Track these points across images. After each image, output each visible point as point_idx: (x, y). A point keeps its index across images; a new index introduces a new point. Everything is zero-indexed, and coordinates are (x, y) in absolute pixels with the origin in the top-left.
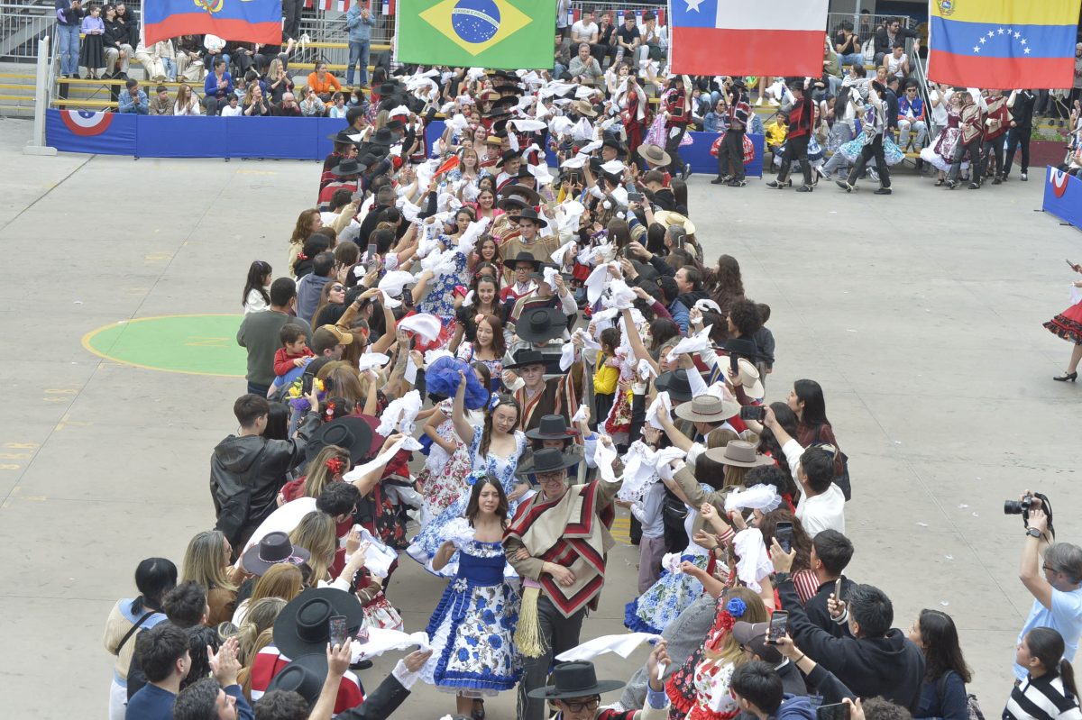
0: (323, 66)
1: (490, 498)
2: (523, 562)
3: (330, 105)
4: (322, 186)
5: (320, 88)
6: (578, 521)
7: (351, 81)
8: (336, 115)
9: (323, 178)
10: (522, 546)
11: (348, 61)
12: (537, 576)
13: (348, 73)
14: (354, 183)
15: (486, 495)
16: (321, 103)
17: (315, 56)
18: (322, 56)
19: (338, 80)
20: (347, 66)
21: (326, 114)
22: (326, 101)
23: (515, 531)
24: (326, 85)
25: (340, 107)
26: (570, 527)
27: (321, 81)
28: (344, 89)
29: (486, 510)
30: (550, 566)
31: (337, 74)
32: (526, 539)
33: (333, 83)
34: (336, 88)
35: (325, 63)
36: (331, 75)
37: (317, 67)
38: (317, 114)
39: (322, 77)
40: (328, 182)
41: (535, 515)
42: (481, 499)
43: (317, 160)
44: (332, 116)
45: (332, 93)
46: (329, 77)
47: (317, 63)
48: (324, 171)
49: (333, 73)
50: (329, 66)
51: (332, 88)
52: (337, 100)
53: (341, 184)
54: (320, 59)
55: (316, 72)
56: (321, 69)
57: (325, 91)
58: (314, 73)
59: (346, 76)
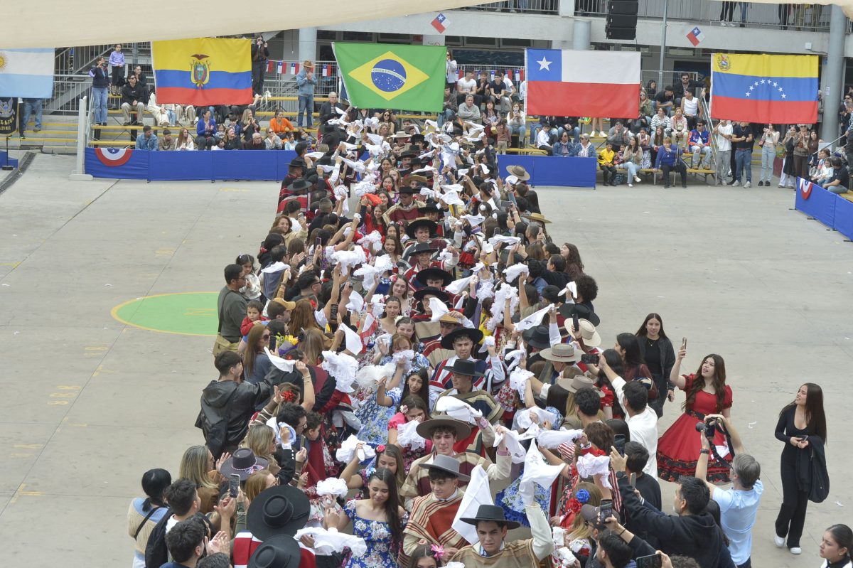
0: (280, 113)
3: (286, 141)
4: (280, 200)
5: (278, 129)
7: (300, 124)
8: (288, 148)
9: (281, 193)
11: (298, 110)
13: (299, 118)
14: (305, 196)
18: (280, 106)
19: (291, 123)
20: (297, 113)
21: (283, 148)
22: (283, 138)
24: (282, 127)
25: (292, 142)
27: (279, 124)
28: (296, 130)
31: (290, 119)
33: (288, 126)
34: (290, 129)
35: (282, 111)
37: (277, 114)
38: (276, 148)
39: (280, 121)
40: (286, 196)
43: (277, 180)
44: (286, 149)
45: (287, 133)
46: (285, 121)
47: (276, 111)
48: (282, 188)
49: (286, 118)
50: (285, 113)
51: (287, 129)
52: (290, 137)
53: (295, 197)
54: (278, 108)
55: (276, 118)
56: (279, 116)
57: (282, 132)
58: (274, 118)
59: (297, 120)
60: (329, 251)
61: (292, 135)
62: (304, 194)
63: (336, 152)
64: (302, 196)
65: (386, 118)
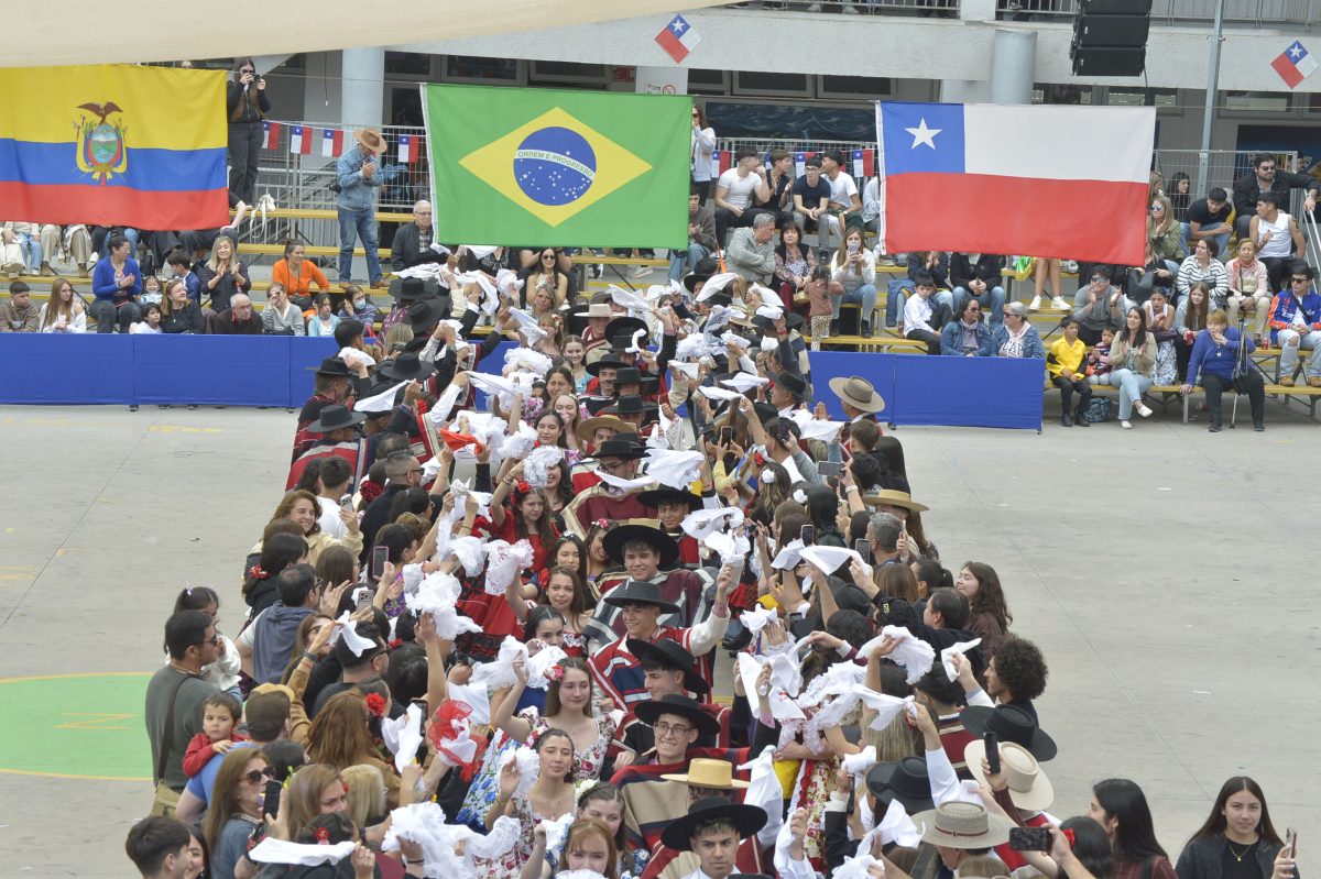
0: (298, 248)
3: (311, 314)
4: (296, 454)
5: (293, 286)
7: (346, 275)
8: (318, 331)
9: (298, 439)
11: (339, 242)
14: (352, 446)
17: (285, 232)
18: (297, 232)
19: (324, 272)
20: (337, 250)
21: (306, 331)
22: (304, 307)
24: (302, 280)
25: (325, 318)
27: (295, 274)
28: (335, 288)
31: (322, 262)
33: (315, 278)
34: (321, 287)
35: (301, 244)
36: (311, 264)
37: (289, 250)
39: (296, 266)
40: (309, 447)
43: (290, 407)
44: (312, 334)
45: (314, 295)
46: (307, 268)
47: (289, 243)
48: (300, 427)
50: (311, 250)
51: (314, 287)
52: (321, 305)
53: (328, 449)
54: (293, 237)
55: (287, 259)
56: (293, 254)
57: (302, 292)
58: (283, 260)
59: (338, 266)
60: (410, 574)
61: (327, 301)
62: (349, 441)
63: (429, 344)
64: (344, 445)
65: (549, 264)
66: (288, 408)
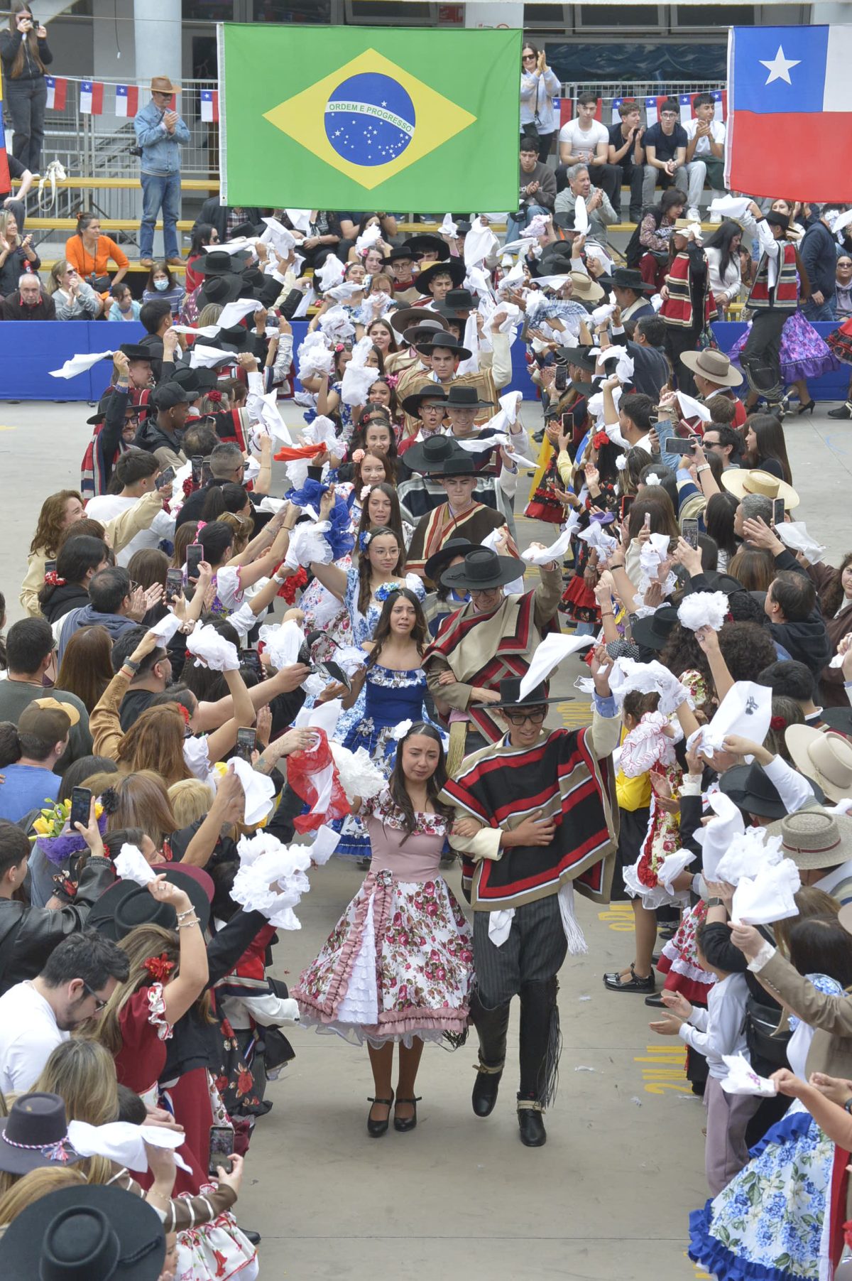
0: (94, 222)
1: (404, 614)
2: (447, 688)
5: (89, 265)
6: (513, 634)
7: (147, 251)
10: (448, 667)
11: (140, 212)
12: (464, 705)
13: (143, 236)
15: (400, 610)
16: (92, 296)
17: (78, 205)
18: (91, 204)
19: (124, 249)
20: (138, 223)
21: (102, 317)
23: (439, 649)
24: (101, 259)
26: (505, 642)
27: (91, 252)
28: (135, 266)
29: (398, 629)
30: (481, 693)
31: (121, 238)
32: (453, 659)
33: (113, 255)
34: (120, 265)
35: (97, 217)
36: (109, 240)
37: (82, 225)
38: (87, 315)
39: (91, 244)
41: (463, 631)
42: (394, 616)
43: (91, 401)
45: (112, 275)
46: (104, 244)
47: (82, 216)
49: (113, 236)
50: (106, 224)
51: (112, 265)
54: (87, 210)
55: (81, 235)
56: (89, 229)
57: (99, 271)
58: (77, 236)
59: (138, 242)
66: (88, 401)
